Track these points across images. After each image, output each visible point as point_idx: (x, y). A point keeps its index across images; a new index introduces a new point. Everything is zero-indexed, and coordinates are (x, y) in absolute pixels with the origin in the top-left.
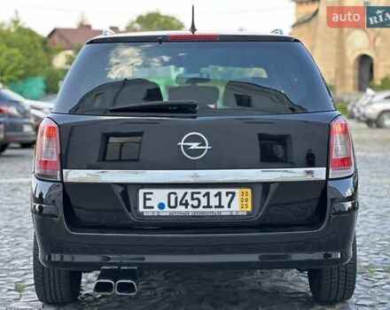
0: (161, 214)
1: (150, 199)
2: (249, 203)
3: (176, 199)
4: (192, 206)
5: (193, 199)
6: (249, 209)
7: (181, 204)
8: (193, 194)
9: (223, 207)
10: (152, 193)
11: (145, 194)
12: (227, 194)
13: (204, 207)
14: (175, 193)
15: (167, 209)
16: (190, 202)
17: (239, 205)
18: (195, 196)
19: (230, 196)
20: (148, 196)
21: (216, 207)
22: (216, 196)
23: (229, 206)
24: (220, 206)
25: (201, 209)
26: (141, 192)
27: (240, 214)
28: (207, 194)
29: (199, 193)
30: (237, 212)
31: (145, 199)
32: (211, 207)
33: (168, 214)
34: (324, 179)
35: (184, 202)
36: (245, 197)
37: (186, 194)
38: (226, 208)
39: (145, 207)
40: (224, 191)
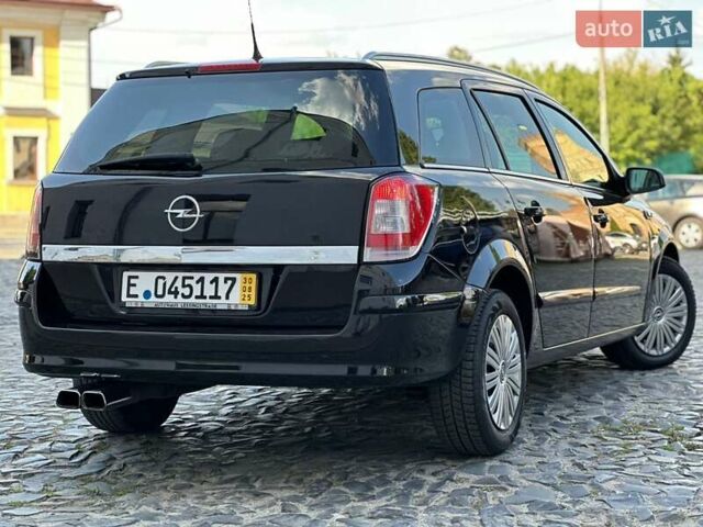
0: (146, 305)
1: (134, 285)
2: (253, 294)
3: (165, 284)
4: (183, 296)
5: (184, 286)
6: (253, 302)
7: (170, 292)
8: (184, 278)
9: (219, 298)
10: (137, 277)
11: (130, 277)
12: (226, 280)
13: (197, 297)
14: (164, 278)
15: (153, 298)
16: (181, 290)
17: (240, 296)
18: (187, 282)
19: (230, 282)
20: (132, 281)
21: (211, 297)
22: (211, 282)
23: (227, 298)
24: (216, 297)
25: (193, 300)
26: (126, 275)
27: (240, 308)
28: (202, 280)
29: (192, 278)
30: (237, 305)
31: (129, 285)
32: (205, 297)
33: (153, 306)
34: (355, 262)
35: (173, 290)
36: (248, 285)
37: (176, 278)
38: (223, 300)
39: (129, 296)
40: (222, 276)
